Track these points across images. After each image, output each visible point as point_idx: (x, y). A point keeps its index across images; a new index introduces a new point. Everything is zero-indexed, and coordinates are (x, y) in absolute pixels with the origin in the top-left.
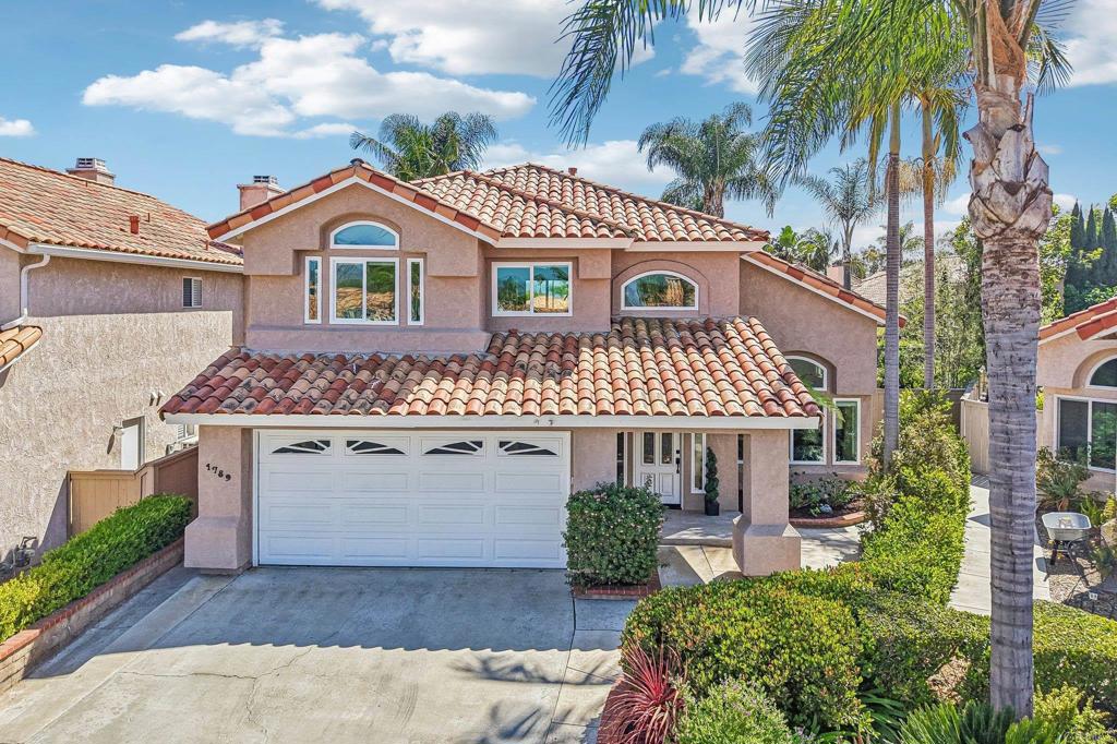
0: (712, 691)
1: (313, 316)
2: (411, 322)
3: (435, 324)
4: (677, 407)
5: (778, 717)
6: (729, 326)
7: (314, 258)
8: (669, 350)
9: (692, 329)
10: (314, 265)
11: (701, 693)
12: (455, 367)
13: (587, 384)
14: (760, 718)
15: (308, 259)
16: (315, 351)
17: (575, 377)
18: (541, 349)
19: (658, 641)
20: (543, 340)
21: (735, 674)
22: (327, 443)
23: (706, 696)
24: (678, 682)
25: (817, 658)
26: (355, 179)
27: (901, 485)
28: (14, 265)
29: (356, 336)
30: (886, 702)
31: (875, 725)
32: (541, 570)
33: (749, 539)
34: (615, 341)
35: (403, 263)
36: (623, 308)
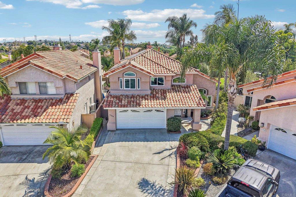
0: (192, 148)
1: (121, 88)
2: (138, 89)
3: (142, 89)
4: (184, 105)
5: (200, 151)
6: (191, 87)
7: (121, 78)
8: (181, 93)
9: (185, 87)
10: (121, 79)
11: (190, 148)
12: (146, 97)
13: (169, 101)
14: (197, 150)
15: (120, 78)
16: (123, 94)
17: (167, 99)
18: (160, 93)
19: (184, 142)
20: (160, 91)
21: (194, 145)
22: (128, 110)
23: (191, 148)
24: (187, 147)
25: (204, 144)
26: (129, 66)
27: (217, 115)
28: (74, 83)
29: (129, 91)
30: (212, 148)
31: (211, 151)
32: (162, 129)
33: (194, 124)
34: (172, 91)
35: (137, 79)
36: (172, 83)
